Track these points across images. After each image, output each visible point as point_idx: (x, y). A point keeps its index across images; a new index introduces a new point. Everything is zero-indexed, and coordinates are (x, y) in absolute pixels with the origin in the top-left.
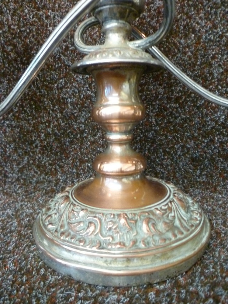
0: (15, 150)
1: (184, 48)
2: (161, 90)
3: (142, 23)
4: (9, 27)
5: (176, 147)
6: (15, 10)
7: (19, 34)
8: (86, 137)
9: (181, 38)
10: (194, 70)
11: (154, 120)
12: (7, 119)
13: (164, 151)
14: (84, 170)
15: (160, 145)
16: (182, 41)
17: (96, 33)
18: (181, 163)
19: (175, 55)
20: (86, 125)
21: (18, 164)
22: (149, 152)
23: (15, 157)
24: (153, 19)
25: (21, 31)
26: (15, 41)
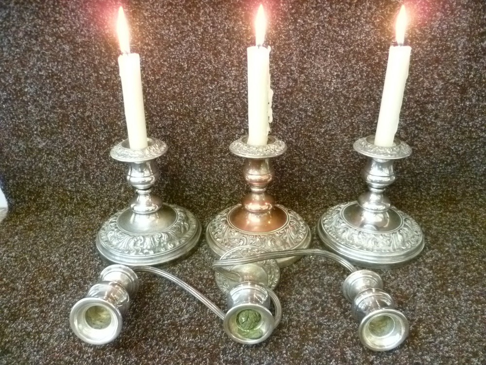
0: (229, 179)
1: (367, 111)
2: (346, 139)
3: (336, 92)
4: (231, 89)
5: (354, 178)
6: (236, 76)
7: (238, 94)
8: (286, 171)
9: (364, 104)
10: (372, 126)
11: (339, 160)
12: (224, 157)
13: (345, 181)
14: (282, 194)
15: (342, 177)
16: (365, 106)
17: (300, 97)
18: (357, 189)
19: (358, 116)
20: (287, 162)
21: (230, 190)
22: (333, 181)
23: (228, 185)
24: (344, 90)
25: (240, 93)
26: (235, 99)
